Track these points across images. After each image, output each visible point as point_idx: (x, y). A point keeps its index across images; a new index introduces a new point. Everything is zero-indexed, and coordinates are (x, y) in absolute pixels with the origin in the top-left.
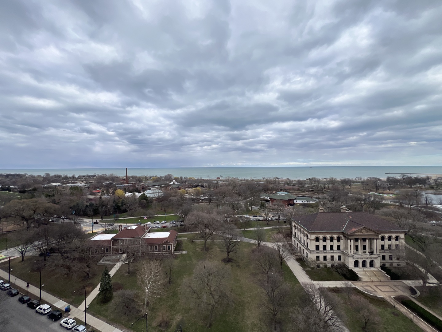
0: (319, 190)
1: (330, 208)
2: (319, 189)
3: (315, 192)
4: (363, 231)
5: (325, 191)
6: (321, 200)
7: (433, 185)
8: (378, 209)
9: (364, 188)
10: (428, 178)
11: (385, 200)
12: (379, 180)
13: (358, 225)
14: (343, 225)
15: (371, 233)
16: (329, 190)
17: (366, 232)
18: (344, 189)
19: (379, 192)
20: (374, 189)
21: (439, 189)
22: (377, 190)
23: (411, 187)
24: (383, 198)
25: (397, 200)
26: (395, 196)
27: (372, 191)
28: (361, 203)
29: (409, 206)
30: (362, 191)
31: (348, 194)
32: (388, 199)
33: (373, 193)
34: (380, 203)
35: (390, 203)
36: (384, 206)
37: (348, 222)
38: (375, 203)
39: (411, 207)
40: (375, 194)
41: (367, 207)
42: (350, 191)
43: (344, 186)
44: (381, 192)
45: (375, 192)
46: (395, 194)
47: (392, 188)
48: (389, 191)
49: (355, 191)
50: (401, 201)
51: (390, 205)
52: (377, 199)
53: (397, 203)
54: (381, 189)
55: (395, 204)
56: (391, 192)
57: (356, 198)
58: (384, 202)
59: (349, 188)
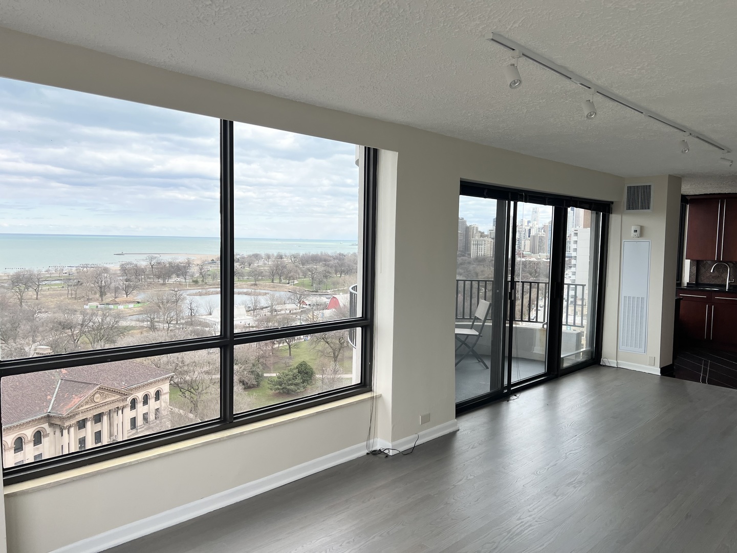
4: (98, 399)
7: (197, 277)
8: (113, 342)
9: (72, 294)
10: (189, 264)
11: (124, 318)
12: (106, 270)
13: (85, 385)
14: (49, 397)
15: (113, 398)
17: (103, 399)
18: (21, 303)
19: (108, 301)
20: (95, 293)
21: (206, 283)
22: (101, 296)
23: (164, 284)
24: (119, 316)
25: (145, 314)
26: (139, 307)
27: (91, 299)
28: (73, 334)
29: (166, 325)
30: (69, 304)
31: (35, 316)
32: (129, 315)
33: (94, 304)
34: (116, 327)
35: (133, 324)
36: (122, 333)
37: (58, 385)
38: (104, 328)
39: (169, 327)
40: (99, 306)
41: (88, 342)
42: (38, 304)
43: (20, 294)
44: (111, 299)
45: (99, 303)
46: (138, 302)
47: (132, 289)
48: (127, 295)
49: (50, 303)
50: (152, 317)
51: (133, 328)
52: (108, 319)
53: (145, 323)
54: (110, 293)
55: (142, 324)
56: (130, 298)
57: (60, 324)
58: (123, 323)
59: (36, 296)
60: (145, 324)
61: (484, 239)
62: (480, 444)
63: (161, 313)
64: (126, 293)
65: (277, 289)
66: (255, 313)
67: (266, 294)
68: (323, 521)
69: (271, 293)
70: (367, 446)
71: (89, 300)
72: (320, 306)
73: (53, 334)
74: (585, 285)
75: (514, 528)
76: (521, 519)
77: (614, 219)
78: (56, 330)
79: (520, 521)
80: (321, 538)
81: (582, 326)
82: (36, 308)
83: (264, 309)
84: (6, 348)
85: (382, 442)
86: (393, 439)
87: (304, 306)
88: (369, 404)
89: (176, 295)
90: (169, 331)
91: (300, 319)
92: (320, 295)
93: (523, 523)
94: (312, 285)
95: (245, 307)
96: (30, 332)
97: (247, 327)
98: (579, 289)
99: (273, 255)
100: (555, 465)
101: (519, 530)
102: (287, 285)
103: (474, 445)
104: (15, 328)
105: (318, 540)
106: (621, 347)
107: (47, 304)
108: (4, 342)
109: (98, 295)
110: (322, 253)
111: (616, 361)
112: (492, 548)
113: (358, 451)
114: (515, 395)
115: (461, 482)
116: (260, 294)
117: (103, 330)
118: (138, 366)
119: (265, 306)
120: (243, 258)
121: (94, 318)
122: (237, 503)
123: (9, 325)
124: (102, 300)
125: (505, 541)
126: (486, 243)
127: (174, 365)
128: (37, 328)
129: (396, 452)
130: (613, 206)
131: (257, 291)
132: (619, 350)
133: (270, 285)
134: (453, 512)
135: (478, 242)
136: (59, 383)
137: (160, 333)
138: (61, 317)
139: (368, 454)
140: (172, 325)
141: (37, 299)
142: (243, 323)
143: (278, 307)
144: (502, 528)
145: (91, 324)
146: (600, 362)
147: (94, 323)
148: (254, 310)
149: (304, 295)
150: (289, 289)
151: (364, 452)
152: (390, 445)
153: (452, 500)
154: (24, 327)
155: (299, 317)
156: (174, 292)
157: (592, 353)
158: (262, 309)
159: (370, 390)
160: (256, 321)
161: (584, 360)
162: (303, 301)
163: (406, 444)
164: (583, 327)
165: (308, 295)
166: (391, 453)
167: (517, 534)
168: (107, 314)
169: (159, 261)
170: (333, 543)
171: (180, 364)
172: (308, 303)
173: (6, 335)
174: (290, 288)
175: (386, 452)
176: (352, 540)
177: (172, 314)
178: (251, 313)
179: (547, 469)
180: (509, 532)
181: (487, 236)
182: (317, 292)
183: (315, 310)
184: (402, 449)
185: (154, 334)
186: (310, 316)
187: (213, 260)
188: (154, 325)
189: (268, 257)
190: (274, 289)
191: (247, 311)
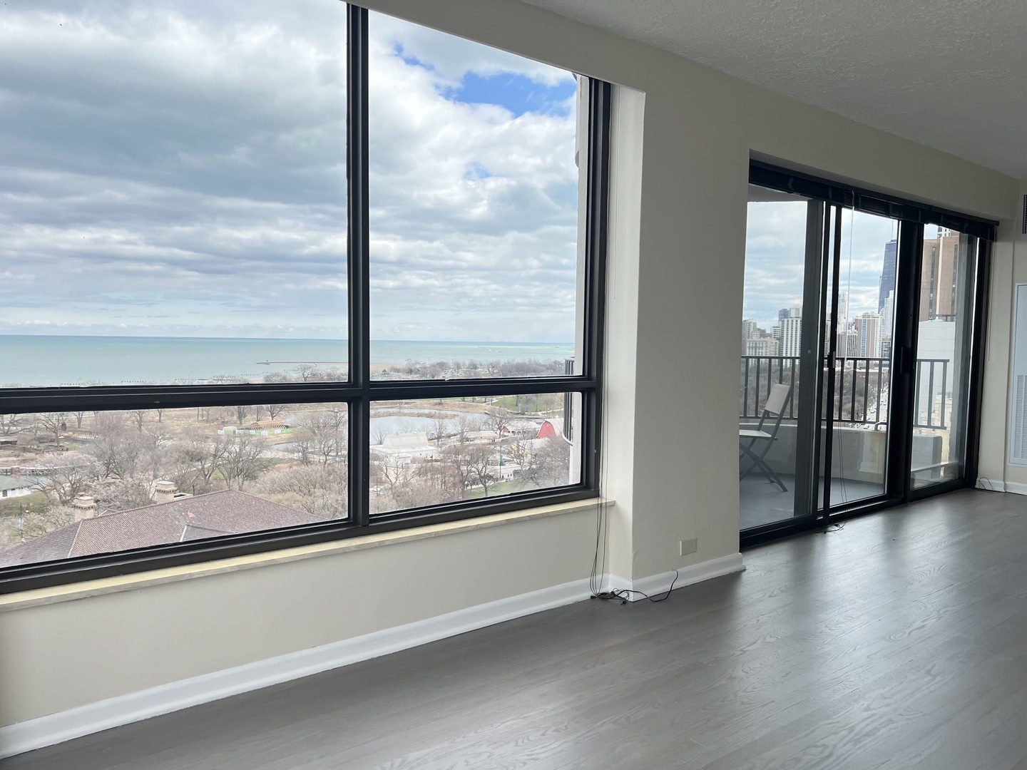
0: (41, 440)
1: (105, 501)
2: (39, 434)
3: (25, 450)
5: (67, 439)
6: (62, 478)
8: (254, 478)
9: (203, 416)
11: (268, 447)
16: (85, 432)
18: (140, 426)
19: (247, 424)
20: (232, 415)
22: (240, 418)
24: (262, 445)
25: (296, 442)
26: (288, 433)
27: (227, 422)
28: (203, 468)
29: (323, 458)
30: (199, 428)
31: (157, 443)
32: (274, 443)
33: (231, 428)
34: (258, 459)
35: (280, 455)
36: (266, 467)
37: (184, 533)
38: (243, 460)
39: (326, 460)
40: (237, 431)
41: (222, 477)
42: (161, 428)
43: (139, 415)
44: (252, 422)
45: (237, 427)
46: (287, 427)
47: (279, 409)
48: (273, 417)
49: (176, 427)
50: (304, 446)
51: (280, 461)
52: (248, 448)
53: (296, 454)
54: (252, 415)
55: (291, 456)
56: (277, 421)
57: (187, 453)
58: (267, 454)
59: (158, 418)
60: (296, 456)
61: (766, 339)
62: (782, 591)
63: (316, 441)
64: (272, 414)
65: (469, 410)
66: (440, 443)
67: (454, 416)
68: (515, 694)
69: (462, 414)
70: (592, 585)
71: (224, 423)
72: (528, 433)
73: (179, 468)
74: (948, 360)
75: (859, 723)
76: (871, 710)
77: (1002, 252)
78: (183, 463)
79: (870, 713)
80: (510, 720)
81: (943, 427)
82: (158, 433)
83: (452, 438)
84: (120, 484)
85: (616, 580)
86: (635, 576)
87: (506, 434)
88: (594, 515)
89: (336, 417)
90: (326, 465)
91: (500, 451)
92: (528, 418)
93: (876, 717)
94: (517, 405)
95: (427, 434)
96: (150, 464)
97: (429, 461)
98: (938, 367)
99: (464, 364)
100: (923, 627)
101: (870, 728)
102: (484, 404)
103: (773, 593)
104: (132, 458)
105: (503, 723)
106: (1012, 459)
107: (172, 428)
108: (118, 477)
109: (235, 418)
110: (530, 361)
111: (1003, 483)
112: (821, 756)
113: (575, 592)
114: (837, 525)
115: (752, 648)
116: (447, 417)
117: (241, 463)
118: (285, 511)
119: (452, 433)
120: (425, 368)
121: (230, 447)
122: (372, 659)
123: (124, 455)
124: (241, 423)
125: (845, 745)
126: (768, 345)
127: (332, 509)
128: (159, 458)
129: (640, 597)
130: (999, 230)
131: (442, 412)
132: (1008, 464)
133: (460, 404)
134: (744, 691)
135: (756, 344)
136: (185, 530)
137: (314, 467)
138: (189, 444)
139: (592, 597)
140: (330, 458)
141: (160, 421)
142: (424, 455)
143: (471, 435)
144: (838, 722)
145: (226, 455)
146: (975, 484)
147: (230, 453)
148: (439, 438)
149: (506, 419)
150: (485, 410)
151: (587, 595)
152: (629, 585)
153: (741, 672)
154: (143, 458)
155: (499, 448)
156: (333, 413)
157: (960, 468)
158: (449, 437)
159: (597, 495)
160: (440, 453)
161: (946, 479)
162: (504, 427)
163: (656, 585)
164: (945, 428)
165: (511, 419)
166: (632, 597)
167: (867, 735)
168: (247, 442)
169: (315, 373)
170: (529, 730)
171: (340, 508)
172: (510, 429)
173: (121, 467)
174: (487, 408)
175: (624, 595)
176: (562, 726)
177: (331, 442)
178: (434, 442)
179: (908, 632)
180: (851, 730)
181: (770, 335)
182: (523, 414)
183: (521, 439)
184: (651, 592)
185: (306, 468)
186: (513, 447)
187: (385, 371)
188: (306, 457)
189: (458, 366)
190: (466, 410)
191: (429, 440)
